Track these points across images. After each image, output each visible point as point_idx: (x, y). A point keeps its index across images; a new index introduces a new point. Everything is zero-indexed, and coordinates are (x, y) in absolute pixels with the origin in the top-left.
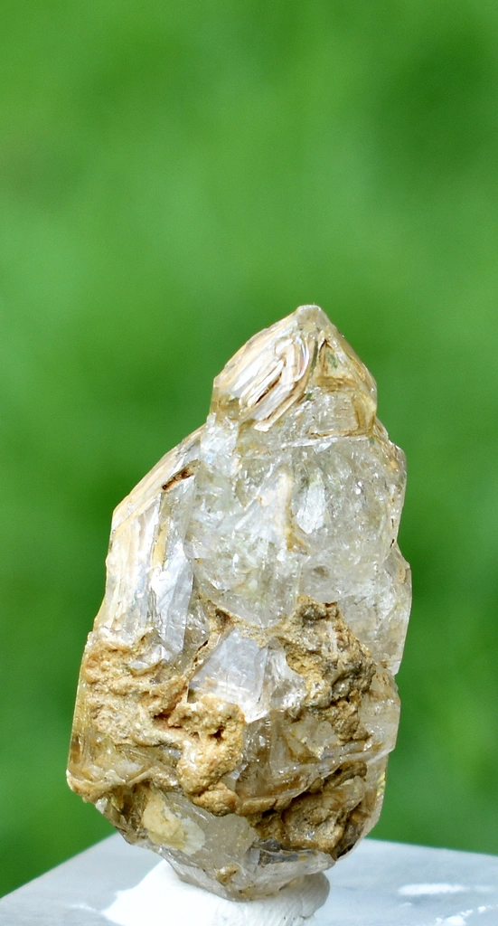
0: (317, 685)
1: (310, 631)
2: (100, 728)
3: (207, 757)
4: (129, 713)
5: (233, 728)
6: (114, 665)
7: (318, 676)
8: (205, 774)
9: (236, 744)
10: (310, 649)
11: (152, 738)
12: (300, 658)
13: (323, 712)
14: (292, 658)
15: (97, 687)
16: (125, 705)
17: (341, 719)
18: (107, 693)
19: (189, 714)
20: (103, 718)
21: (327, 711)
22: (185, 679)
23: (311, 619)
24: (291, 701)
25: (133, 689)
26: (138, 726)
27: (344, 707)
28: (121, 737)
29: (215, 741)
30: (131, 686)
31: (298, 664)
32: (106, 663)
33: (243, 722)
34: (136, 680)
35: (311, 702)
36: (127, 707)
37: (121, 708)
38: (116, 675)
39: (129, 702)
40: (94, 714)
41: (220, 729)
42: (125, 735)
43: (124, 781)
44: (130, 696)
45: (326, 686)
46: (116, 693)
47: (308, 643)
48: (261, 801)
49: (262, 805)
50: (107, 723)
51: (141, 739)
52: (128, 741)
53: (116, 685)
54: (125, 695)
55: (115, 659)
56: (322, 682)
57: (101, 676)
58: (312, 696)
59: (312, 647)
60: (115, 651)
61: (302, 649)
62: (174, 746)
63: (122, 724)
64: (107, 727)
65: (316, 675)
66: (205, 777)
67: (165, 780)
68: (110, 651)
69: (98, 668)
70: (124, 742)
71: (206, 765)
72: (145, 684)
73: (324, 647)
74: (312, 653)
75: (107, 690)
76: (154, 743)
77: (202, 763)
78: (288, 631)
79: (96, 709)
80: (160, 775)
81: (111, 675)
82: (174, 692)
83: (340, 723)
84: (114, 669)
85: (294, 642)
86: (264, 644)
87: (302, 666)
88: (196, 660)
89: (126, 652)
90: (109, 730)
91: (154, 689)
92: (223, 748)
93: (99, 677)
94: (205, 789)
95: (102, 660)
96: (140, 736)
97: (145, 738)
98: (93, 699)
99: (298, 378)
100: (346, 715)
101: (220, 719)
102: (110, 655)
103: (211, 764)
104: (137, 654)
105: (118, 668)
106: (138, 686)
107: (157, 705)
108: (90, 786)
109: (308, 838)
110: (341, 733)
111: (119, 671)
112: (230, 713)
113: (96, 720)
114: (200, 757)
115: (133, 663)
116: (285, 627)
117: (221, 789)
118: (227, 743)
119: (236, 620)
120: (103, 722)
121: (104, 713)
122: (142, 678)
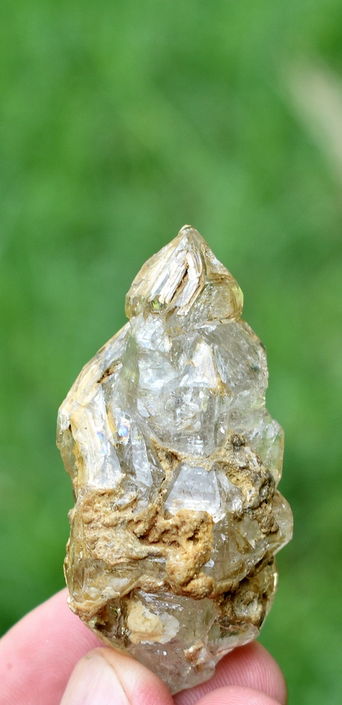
0: (250, 491)
1: (238, 454)
2: (99, 556)
3: (191, 555)
4: (121, 538)
5: (205, 529)
6: (104, 506)
7: (250, 485)
8: (192, 566)
9: (209, 541)
10: (242, 466)
11: (142, 552)
12: (235, 474)
13: (255, 512)
14: (230, 476)
15: (92, 525)
16: (116, 533)
17: (265, 516)
18: (100, 528)
19: (167, 528)
20: (101, 547)
21: (257, 511)
22: (156, 506)
23: (237, 446)
24: (237, 506)
25: (121, 520)
26: (130, 546)
27: (265, 508)
28: (116, 559)
29: (192, 542)
30: (120, 518)
31: (235, 479)
32: (97, 505)
33: (213, 523)
34: (122, 513)
35: (248, 505)
36: (118, 534)
37: (113, 537)
38: (106, 512)
39: (119, 531)
40: (93, 546)
41: (196, 531)
42: (119, 556)
43: (119, 593)
44: (119, 525)
45: (256, 491)
46: (107, 526)
47: (239, 462)
48: (226, 583)
49: (226, 586)
50: (104, 550)
51: (134, 554)
52: (122, 560)
53: (107, 520)
54: (116, 525)
55: (104, 501)
56: (253, 489)
57: (95, 516)
58: (248, 500)
59: (242, 464)
60: (103, 495)
61: (236, 468)
62: (159, 555)
63: (116, 548)
64: (104, 553)
65: (248, 484)
66: (191, 569)
67: (153, 583)
68: (99, 496)
69: (91, 511)
70: (119, 561)
71: (191, 560)
72: (128, 515)
73: (250, 463)
74: (243, 468)
75: (101, 526)
76: (144, 555)
77: (187, 559)
78: (225, 456)
79: (94, 541)
80: (149, 580)
81: (102, 514)
82: (151, 516)
83: (264, 520)
84: (104, 509)
85: (230, 463)
86: (210, 468)
87: (238, 480)
88: (160, 491)
89: (111, 494)
90: (106, 555)
91: (137, 516)
92: (200, 545)
93: (93, 517)
94: (192, 579)
95: (95, 503)
96: (134, 553)
97: (137, 553)
98: (91, 535)
99: (199, 275)
100: (267, 513)
101: (195, 524)
102: (100, 498)
103: (195, 558)
104: (120, 493)
105: (107, 507)
106: (125, 517)
107: (141, 528)
108: (91, 604)
109: (245, 614)
110: (265, 527)
111: (109, 509)
112: (203, 518)
113: (95, 550)
114: (185, 556)
115: (117, 501)
116: (222, 453)
117: (203, 576)
118: (203, 541)
119: (184, 457)
120: (100, 551)
121: (100, 543)
122: (125, 512)
